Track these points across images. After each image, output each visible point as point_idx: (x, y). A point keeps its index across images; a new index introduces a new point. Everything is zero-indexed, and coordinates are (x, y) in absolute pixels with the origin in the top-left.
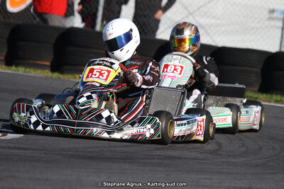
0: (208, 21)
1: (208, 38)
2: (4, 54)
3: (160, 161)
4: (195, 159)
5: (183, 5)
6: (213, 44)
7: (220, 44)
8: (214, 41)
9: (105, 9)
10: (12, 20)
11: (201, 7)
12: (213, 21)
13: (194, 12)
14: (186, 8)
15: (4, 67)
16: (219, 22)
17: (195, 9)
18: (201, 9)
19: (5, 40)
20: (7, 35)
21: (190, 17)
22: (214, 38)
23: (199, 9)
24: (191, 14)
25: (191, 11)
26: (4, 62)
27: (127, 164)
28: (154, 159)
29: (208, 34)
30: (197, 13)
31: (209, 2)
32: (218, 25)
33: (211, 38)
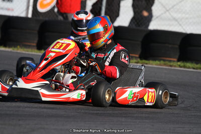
0: (180, 15)
1: (180, 27)
2: (36, 41)
3: (147, 115)
4: (172, 114)
5: (162, 5)
6: (184, 31)
7: (189, 32)
8: (184, 29)
9: (106, 8)
10: (41, 18)
11: (175, 5)
12: (184, 15)
13: (170, 9)
14: (164, 7)
15: (36, 51)
16: (187, 16)
17: (171, 7)
18: (175, 7)
19: (36, 32)
20: (37, 28)
21: (167, 13)
22: (184, 27)
23: (173, 7)
24: (168, 11)
25: (168, 9)
26: (36, 48)
27: (124, 118)
28: (142, 114)
29: (180, 25)
30: (172, 10)
31: (181, 2)
32: (187, 18)
33: (182, 27)
